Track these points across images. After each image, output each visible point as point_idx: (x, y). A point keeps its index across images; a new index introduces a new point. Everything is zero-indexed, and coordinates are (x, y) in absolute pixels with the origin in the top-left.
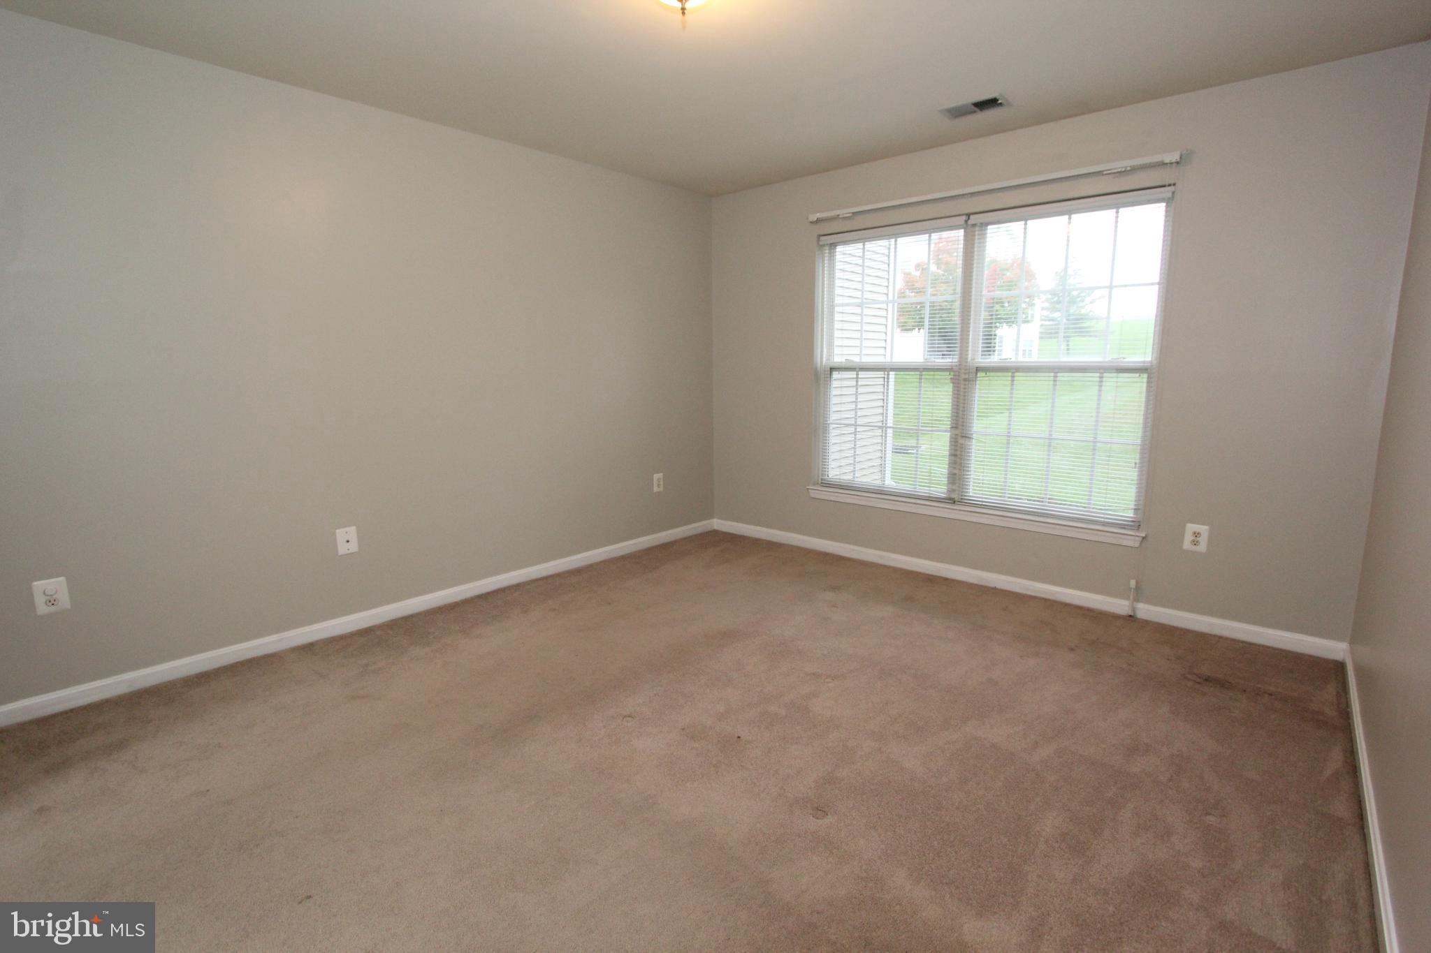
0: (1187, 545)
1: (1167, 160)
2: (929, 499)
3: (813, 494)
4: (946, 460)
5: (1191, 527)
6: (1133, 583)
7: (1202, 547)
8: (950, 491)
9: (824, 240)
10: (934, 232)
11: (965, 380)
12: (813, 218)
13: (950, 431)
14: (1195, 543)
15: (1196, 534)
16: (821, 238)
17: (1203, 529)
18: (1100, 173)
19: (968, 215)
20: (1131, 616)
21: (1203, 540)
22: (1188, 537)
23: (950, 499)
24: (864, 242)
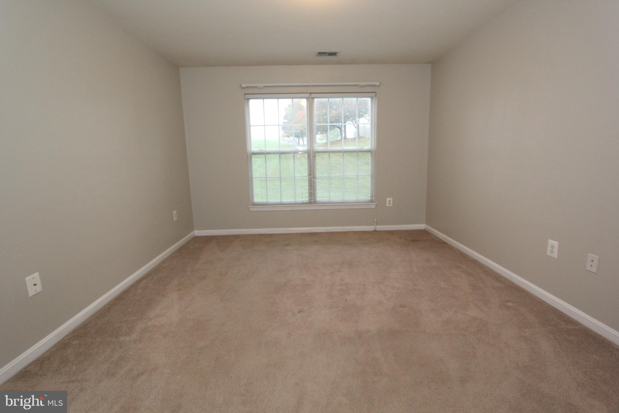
0: (387, 205)
1: (376, 85)
2: (303, 203)
3: (251, 209)
4: (307, 188)
5: (388, 199)
6: (376, 220)
7: (391, 205)
8: (310, 199)
9: (247, 96)
10: (294, 98)
11: (313, 156)
12: (244, 85)
13: (308, 176)
14: (389, 204)
15: (390, 201)
16: (246, 95)
17: (391, 199)
18: (357, 85)
19: (311, 93)
20: (375, 230)
21: (391, 202)
22: (388, 202)
23: (310, 202)
24: (263, 99)
